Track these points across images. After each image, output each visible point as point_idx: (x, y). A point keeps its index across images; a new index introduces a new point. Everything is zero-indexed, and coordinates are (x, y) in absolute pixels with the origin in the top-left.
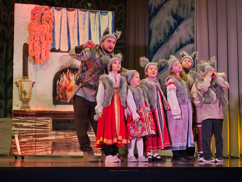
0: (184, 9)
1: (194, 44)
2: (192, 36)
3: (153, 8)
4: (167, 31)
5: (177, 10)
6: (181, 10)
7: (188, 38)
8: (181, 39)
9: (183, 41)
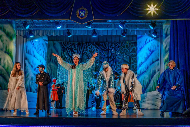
0: (154, 47)
1: (159, 61)
2: (158, 58)
3: (139, 48)
4: (146, 57)
5: (151, 48)
6: (153, 47)
7: (156, 59)
8: (153, 60)
9: (154, 60)
